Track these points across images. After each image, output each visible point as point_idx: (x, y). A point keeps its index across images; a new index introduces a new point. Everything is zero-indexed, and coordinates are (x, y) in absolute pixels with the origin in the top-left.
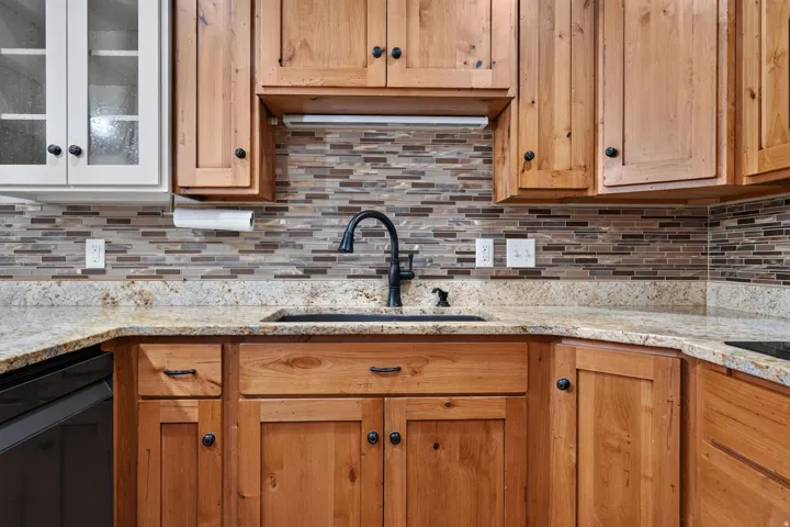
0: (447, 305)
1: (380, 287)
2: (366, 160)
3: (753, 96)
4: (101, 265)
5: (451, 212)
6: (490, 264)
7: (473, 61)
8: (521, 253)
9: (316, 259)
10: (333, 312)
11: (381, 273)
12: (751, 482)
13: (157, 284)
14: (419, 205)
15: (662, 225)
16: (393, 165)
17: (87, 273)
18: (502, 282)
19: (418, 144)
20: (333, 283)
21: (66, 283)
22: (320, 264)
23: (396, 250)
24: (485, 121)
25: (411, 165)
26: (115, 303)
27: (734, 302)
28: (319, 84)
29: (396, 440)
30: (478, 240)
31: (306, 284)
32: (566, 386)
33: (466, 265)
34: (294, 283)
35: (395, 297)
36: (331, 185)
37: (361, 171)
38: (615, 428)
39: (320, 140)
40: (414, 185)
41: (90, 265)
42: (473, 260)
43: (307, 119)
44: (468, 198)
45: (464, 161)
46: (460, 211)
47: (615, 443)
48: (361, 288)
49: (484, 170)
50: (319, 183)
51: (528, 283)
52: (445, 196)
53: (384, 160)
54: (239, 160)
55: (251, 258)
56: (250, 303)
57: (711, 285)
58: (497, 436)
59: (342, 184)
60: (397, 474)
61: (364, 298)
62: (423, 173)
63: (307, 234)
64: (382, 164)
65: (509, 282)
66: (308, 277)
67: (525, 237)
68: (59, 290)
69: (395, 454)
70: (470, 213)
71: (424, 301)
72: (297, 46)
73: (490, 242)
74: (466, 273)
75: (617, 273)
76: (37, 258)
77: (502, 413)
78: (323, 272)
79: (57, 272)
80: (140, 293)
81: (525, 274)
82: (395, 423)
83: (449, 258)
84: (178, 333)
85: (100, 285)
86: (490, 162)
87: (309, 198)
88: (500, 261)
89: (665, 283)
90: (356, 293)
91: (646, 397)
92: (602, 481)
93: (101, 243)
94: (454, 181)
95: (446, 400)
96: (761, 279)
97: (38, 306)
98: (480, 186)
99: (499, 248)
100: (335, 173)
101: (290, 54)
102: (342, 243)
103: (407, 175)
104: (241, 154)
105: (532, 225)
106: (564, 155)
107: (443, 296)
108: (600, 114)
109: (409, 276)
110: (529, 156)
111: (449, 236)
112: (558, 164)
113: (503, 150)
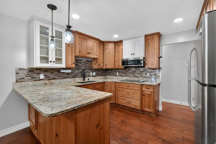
1: (82, 78)
3: (116, 62)
4: (43, 78)
7: (95, 55)
8: (94, 74)
11: (82, 77)
12: (122, 89)
13: (54, 80)
14: (85, 69)
15: (105, 71)
17: (40, 80)
20: (77, 78)
21: (37, 82)
23: (84, 74)
24: (92, 60)
26: (46, 84)
27: (110, 78)
28: (83, 56)
30: (91, 73)
31: (74, 79)
32: (106, 86)
34: (72, 79)
35: (84, 79)
37: (79, 64)
41: (41, 78)
45: (89, 64)
48: (80, 79)
51: (95, 77)
52: (88, 68)
55: (66, 76)
56: (67, 82)
57: (108, 76)
62: (86, 65)
64: (82, 64)
65: (93, 77)
68: (36, 83)
70: (90, 69)
71: (86, 80)
74: (89, 76)
75: (102, 75)
76: (30, 78)
78: (75, 77)
79: (34, 80)
80: (51, 82)
81: (95, 76)
85: (44, 82)
86: (92, 64)
88: (92, 75)
91: (113, 85)
93: (43, 75)
94: (89, 66)
95: (98, 89)
96: (113, 76)
97: (32, 86)
98: (91, 67)
101: (80, 52)
103: (84, 65)
104: (74, 63)
105: (95, 71)
106: (101, 65)
107: (88, 79)
108: (104, 61)
109: (85, 77)
110: (99, 65)
111: (88, 72)
112: (101, 66)
113: (95, 63)
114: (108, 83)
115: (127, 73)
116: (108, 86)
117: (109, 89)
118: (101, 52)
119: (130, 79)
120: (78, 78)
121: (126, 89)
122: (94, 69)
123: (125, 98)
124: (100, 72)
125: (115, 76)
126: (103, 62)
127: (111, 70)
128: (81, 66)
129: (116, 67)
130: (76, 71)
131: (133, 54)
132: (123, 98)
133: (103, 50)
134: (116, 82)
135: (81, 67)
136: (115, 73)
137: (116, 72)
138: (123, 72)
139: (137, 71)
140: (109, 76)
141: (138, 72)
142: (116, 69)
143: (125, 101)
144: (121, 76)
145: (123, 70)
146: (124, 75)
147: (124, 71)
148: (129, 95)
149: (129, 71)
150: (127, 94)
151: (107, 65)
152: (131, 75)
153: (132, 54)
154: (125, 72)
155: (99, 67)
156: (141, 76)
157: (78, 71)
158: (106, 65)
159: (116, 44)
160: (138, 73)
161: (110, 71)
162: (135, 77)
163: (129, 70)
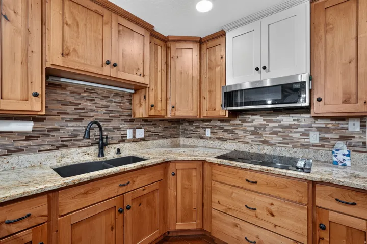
0: (120, 153)
1: (94, 150)
2: (87, 99)
3: (205, 98)
5: (119, 120)
6: (131, 138)
7: (139, 73)
8: (140, 133)
9: (62, 141)
10: (74, 163)
11: (93, 144)
14: (108, 118)
15: (172, 124)
16: (98, 102)
18: (135, 143)
19: (107, 95)
20: (72, 150)
22: (65, 143)
23: (102, 135)
24: (133, 91)
25: (105, 103)
27: (188, 143)
28: (83, 69)
29: (129, 208)
30: (128, 130)
31: (58, 153)
32: (174, 175)
33: (124, 138)
34: (51, 153)
35: (101, 153)
36: (70, 109)
37: (85, 104)
38: (187, 183)
39: (65, 89)
40: (106, 110)
42: (126, 137)
43: (62, 80)
44: (125, 116)
45: (123, 103)
46: (122, 120)
47: (186, 187)
48: (85, 151)
49: (129, 107)
50: (64, 108)
51: (143, 143)
52: (117, 115)
53: (94, 100)
54: (34, 97)
55: (22, 143)
56: (22, 166)
57: (182, 139)
58: (156, 194)
59: (75, 109)
60: (129, 220)
61: (87, 155)
62: (109, 106)
63: (57, 130)
64: (93, 102)
65: (138, 143)
66: (58, 149)
67: (141, 128)
69: (128, 213)
70: (125, 121)
71: (111, 153)
72: (71, 50)
73: (131, 130)
74: (124, 141)
75: (164, 137)
77: (157, 187)
78: (66, 146)
81: (142, 140)
82: (128, 202)
83: (119, 137)
84: (18, 197)
86: (131, 104)
87: (58, 114)
88: (134, 136)
89: (173, 139)
90: (83, 154)
91: (193, 172)
92: (183, 197)
94: (121, 110)
95: (143, 188)
98: (128, 112)
99: (134, 132)
100: (72, 104)
101: (67, 52)
102: (85, 135)
103: (103, 107)
104: (36, 95)
105: (143, 125)
106: (160, 106)
107: (119, 150)
108: (169, 96)
109: (107, 144)
110: (152, 106)
111: (118, 129)
112: (159, 109)
113: (140, 102)
114: (179, 166)
115: (237, 132)
116: (179, 173)
117: (182, 185)
118: (159, 68)
119: (247, 151)
120: (79, 150)
121: (242, 192)
122: (139, 119)
123: (238, 221)
124: (160, 129)
125: (202, 138)
126: (167, 100)
127: (190, 121)
128: (91, 110)
129: (205, 114)
130: (70, 124)
131: (264, 68)
132: (232, 220)
133: (166, 63)
134: (203, 162)
135: (91, 114)
136: (201, 131)
137: (204, 128)
138: (226, 128)
139: (271, 125)
140: (186, 140)
141: (275, 129)
142: (204, 120)
143: (236, 230)
144: (219, 139)
145: (225, 123)
146: (226, 135)
147: (228, 124)
148: (252, 213)
149: (245, 124)
150: (248, 211)
151: (177, 107)
152: (250, 137)
153: (257, 69)
154: (230, 128)
155: (153, 113)
156: (284, 141)
157: (80, 124)
158: (173, 107)
159: (204, 47)
160: (275, 133)
161: (186, 125)
162: (265, 143)
163: (245, 121)
